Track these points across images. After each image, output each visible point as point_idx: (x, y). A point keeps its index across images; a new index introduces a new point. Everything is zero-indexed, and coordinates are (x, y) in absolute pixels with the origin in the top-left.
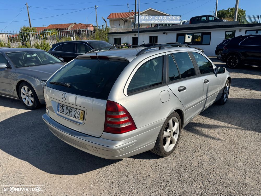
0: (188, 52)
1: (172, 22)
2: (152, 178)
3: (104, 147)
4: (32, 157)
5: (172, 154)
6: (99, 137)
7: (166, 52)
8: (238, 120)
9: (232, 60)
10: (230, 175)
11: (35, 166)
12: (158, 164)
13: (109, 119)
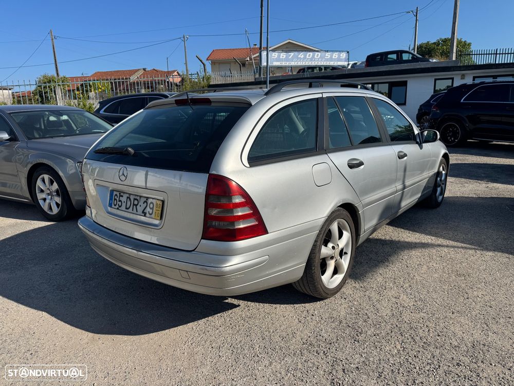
0: (364, 97)
1: (332, 63)
2: (299, 338)
3: (202, 269)
4: (56, 305)
5: (339, 294)
6: (193, 250)
7: (322, 93)
8: (468, 234)
9: (450, 131)
10: (458, 330)
11: (61, 320)
12: (311, 312)
13: (214, 212)
